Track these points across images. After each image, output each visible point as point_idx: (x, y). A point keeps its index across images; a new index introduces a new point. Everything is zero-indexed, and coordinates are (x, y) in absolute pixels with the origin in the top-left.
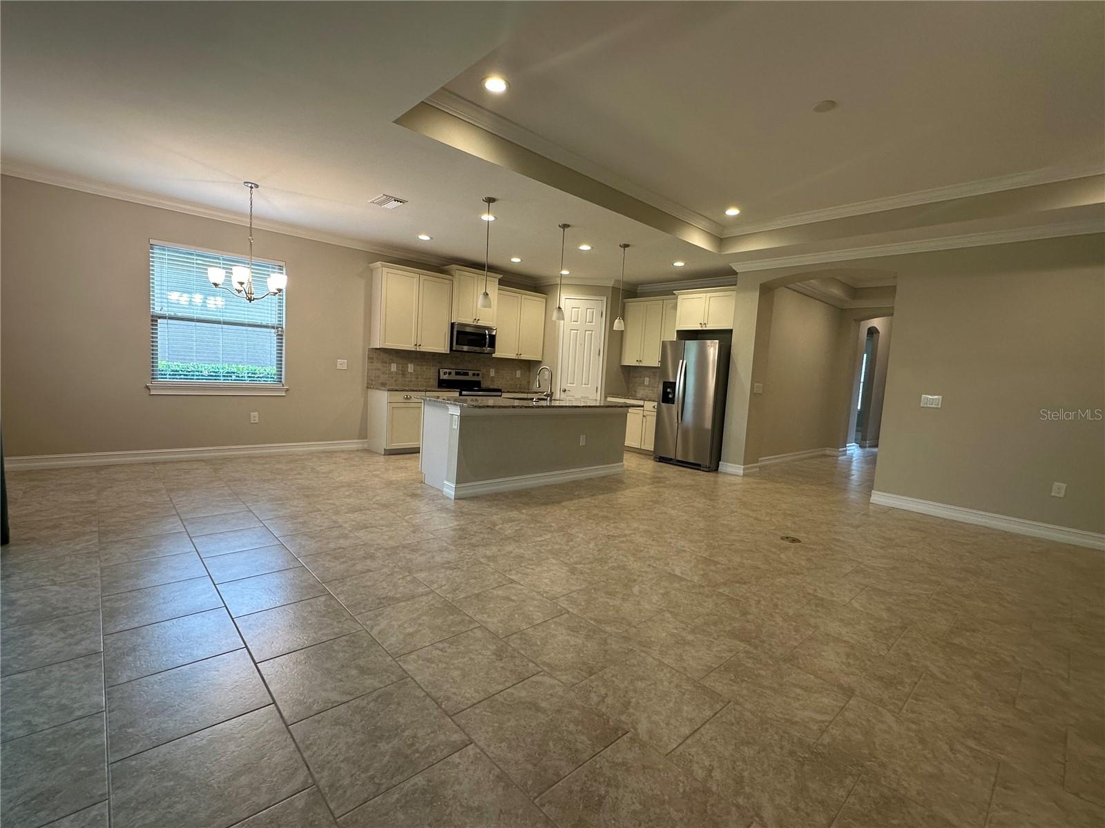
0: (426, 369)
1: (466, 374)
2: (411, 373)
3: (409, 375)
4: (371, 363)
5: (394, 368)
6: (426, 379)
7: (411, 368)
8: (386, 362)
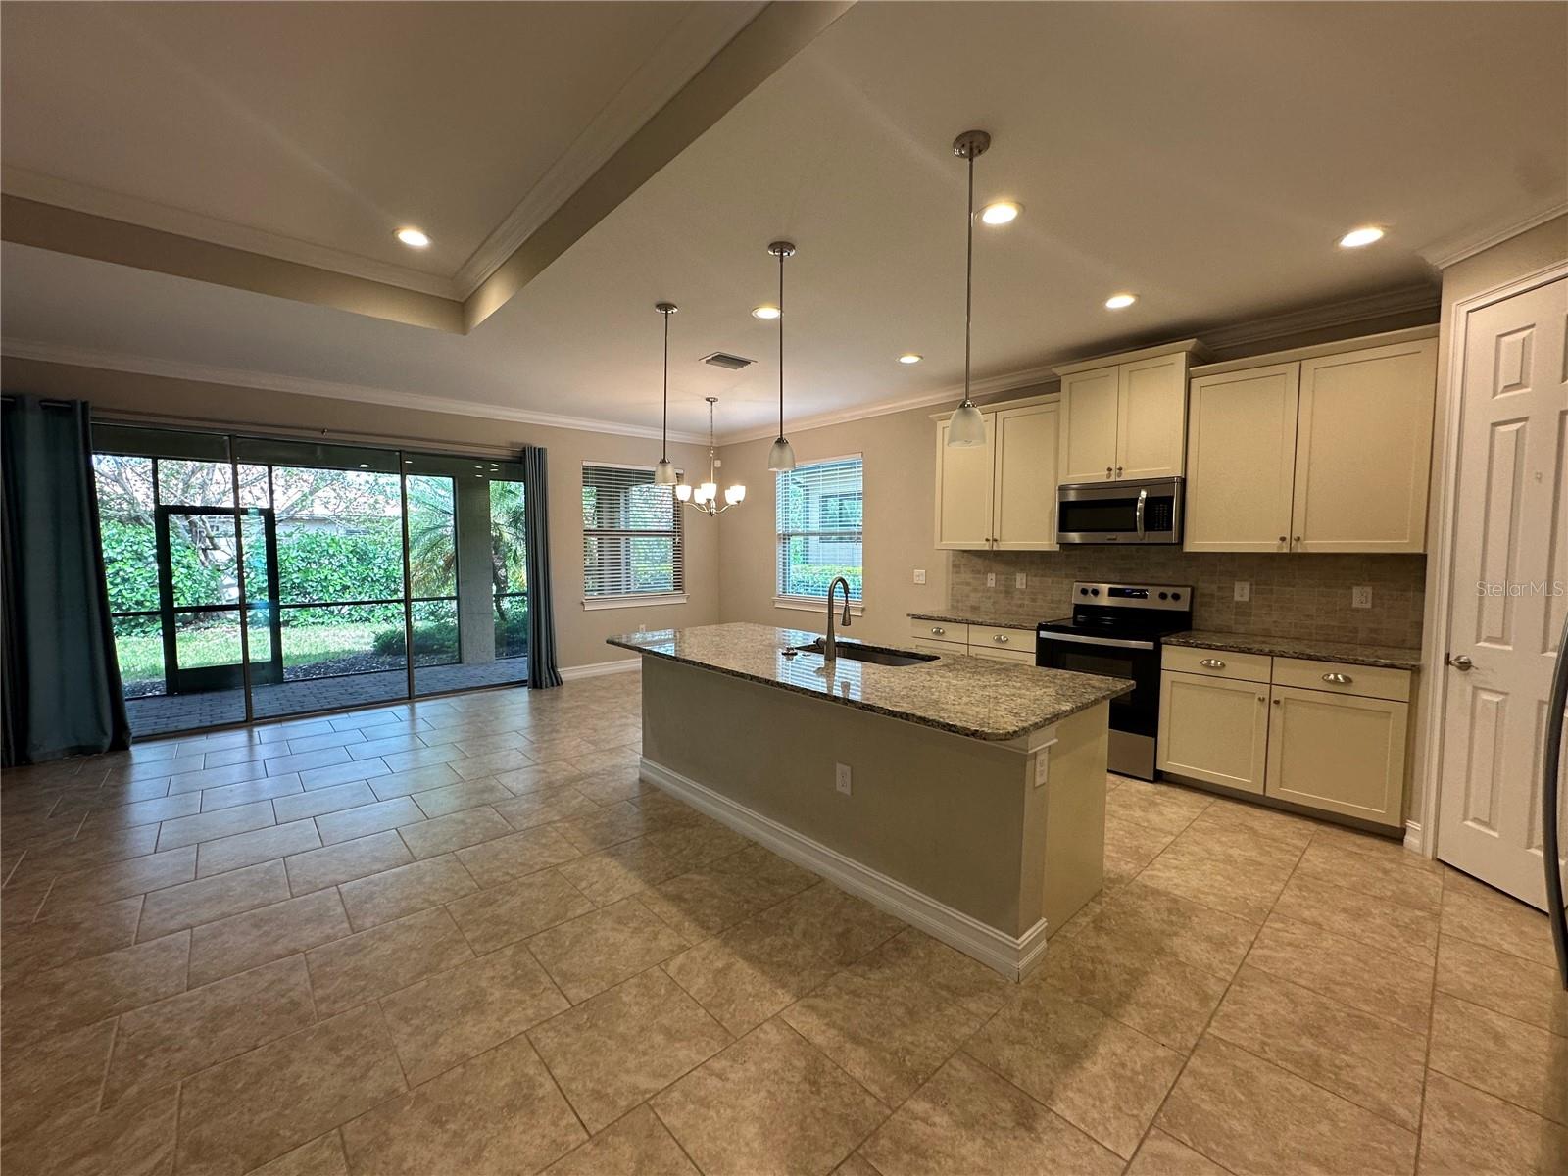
0: (1053, 582)
1: (1142, 595)
2: (1022, 592)
3: (1017, 595)
4: (957, 573)
5: (991, 581)
6: (1052, 601)
7: (1021, 581)
8: (979, 572)
